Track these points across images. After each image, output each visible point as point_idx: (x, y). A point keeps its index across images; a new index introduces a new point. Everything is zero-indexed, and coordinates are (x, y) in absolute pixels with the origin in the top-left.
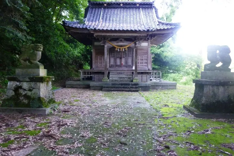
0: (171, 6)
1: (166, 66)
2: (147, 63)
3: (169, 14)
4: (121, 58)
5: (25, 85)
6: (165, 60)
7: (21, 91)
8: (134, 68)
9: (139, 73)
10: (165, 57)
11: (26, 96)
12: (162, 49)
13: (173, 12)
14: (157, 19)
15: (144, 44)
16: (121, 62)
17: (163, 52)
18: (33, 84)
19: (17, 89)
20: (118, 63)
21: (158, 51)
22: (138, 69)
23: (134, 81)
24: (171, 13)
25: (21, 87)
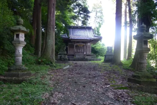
0: (99, 23)
1: (97, 53)
2: (90, 51)
3: (98, 27)
4: (79, 49)
5: (63, 56)
6: (96, 50)
7: (62, 57)
8: (85, 53)
9: (87, 55)
10: (97, 49)
11: (63, 59)
12: (95, 45)
13: (100, 26)
14: (93, 35)
15: (89, 44)
16: (79, 51)
17: (95, 46)
18: (65, 56)
19: (60, 57)
20: (78, 51)
21: (93, 46)
22: (87, 54)
23: (86, 58)
24: (99, 26)
25: (62, 56)
